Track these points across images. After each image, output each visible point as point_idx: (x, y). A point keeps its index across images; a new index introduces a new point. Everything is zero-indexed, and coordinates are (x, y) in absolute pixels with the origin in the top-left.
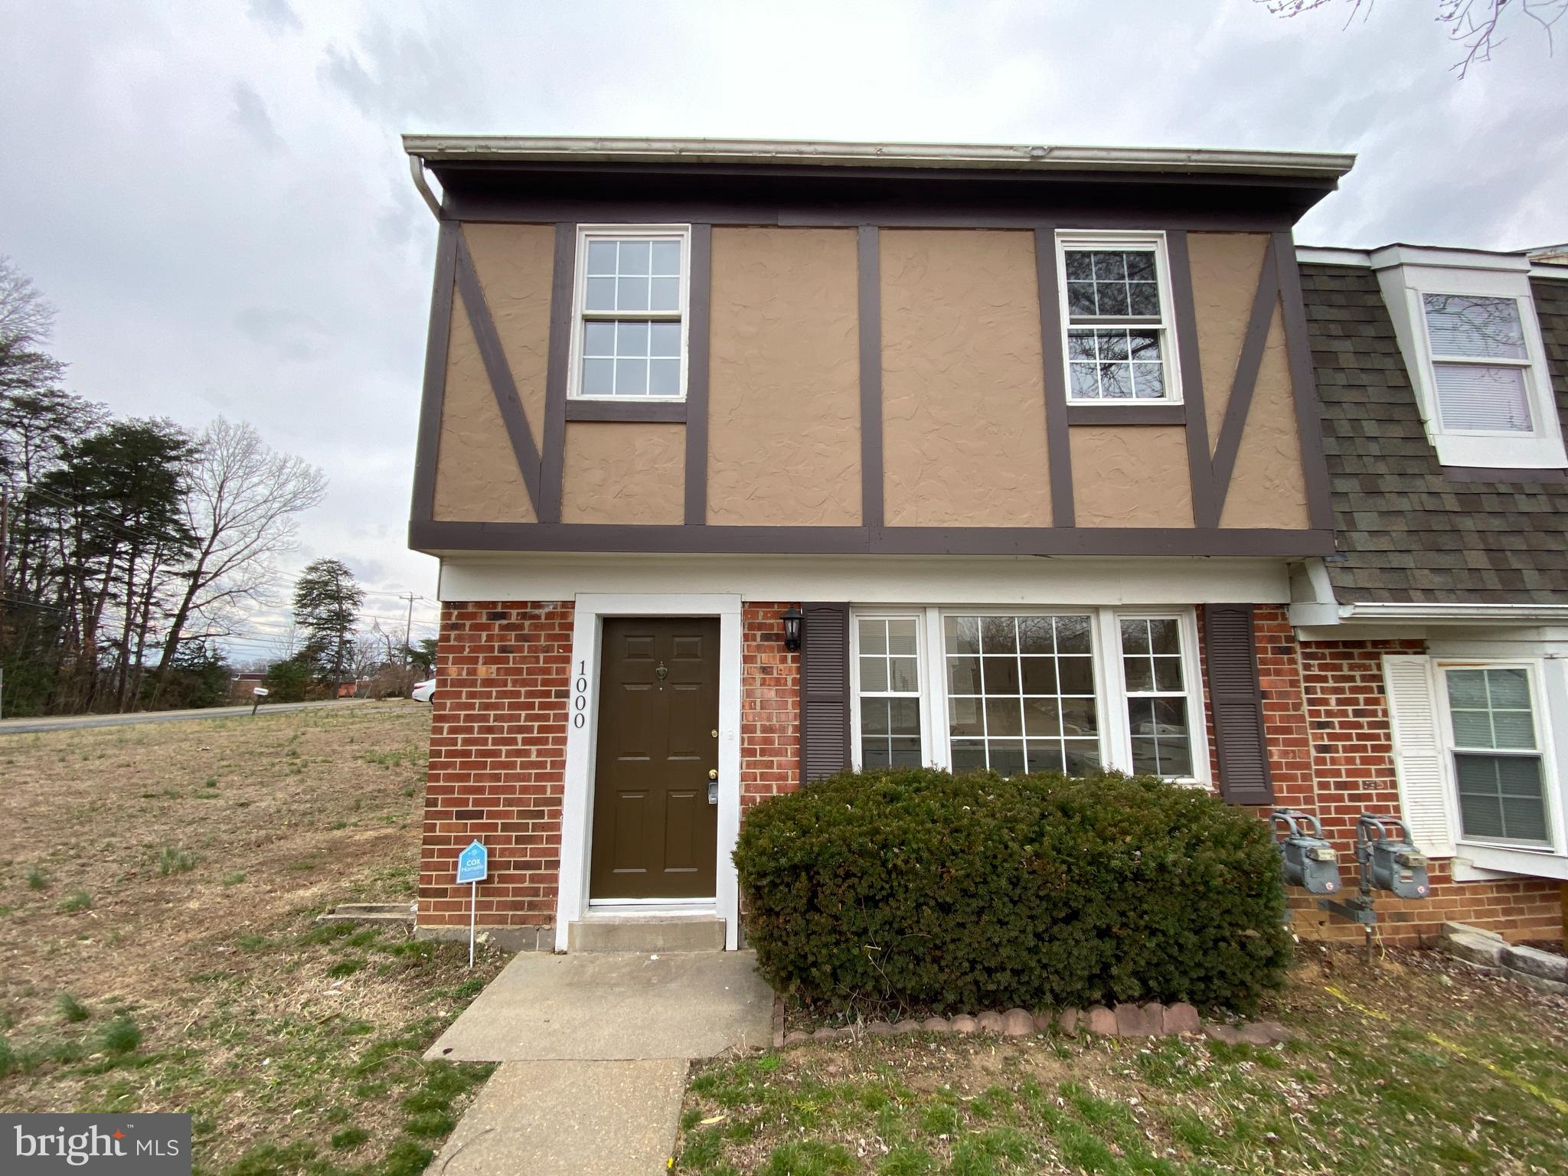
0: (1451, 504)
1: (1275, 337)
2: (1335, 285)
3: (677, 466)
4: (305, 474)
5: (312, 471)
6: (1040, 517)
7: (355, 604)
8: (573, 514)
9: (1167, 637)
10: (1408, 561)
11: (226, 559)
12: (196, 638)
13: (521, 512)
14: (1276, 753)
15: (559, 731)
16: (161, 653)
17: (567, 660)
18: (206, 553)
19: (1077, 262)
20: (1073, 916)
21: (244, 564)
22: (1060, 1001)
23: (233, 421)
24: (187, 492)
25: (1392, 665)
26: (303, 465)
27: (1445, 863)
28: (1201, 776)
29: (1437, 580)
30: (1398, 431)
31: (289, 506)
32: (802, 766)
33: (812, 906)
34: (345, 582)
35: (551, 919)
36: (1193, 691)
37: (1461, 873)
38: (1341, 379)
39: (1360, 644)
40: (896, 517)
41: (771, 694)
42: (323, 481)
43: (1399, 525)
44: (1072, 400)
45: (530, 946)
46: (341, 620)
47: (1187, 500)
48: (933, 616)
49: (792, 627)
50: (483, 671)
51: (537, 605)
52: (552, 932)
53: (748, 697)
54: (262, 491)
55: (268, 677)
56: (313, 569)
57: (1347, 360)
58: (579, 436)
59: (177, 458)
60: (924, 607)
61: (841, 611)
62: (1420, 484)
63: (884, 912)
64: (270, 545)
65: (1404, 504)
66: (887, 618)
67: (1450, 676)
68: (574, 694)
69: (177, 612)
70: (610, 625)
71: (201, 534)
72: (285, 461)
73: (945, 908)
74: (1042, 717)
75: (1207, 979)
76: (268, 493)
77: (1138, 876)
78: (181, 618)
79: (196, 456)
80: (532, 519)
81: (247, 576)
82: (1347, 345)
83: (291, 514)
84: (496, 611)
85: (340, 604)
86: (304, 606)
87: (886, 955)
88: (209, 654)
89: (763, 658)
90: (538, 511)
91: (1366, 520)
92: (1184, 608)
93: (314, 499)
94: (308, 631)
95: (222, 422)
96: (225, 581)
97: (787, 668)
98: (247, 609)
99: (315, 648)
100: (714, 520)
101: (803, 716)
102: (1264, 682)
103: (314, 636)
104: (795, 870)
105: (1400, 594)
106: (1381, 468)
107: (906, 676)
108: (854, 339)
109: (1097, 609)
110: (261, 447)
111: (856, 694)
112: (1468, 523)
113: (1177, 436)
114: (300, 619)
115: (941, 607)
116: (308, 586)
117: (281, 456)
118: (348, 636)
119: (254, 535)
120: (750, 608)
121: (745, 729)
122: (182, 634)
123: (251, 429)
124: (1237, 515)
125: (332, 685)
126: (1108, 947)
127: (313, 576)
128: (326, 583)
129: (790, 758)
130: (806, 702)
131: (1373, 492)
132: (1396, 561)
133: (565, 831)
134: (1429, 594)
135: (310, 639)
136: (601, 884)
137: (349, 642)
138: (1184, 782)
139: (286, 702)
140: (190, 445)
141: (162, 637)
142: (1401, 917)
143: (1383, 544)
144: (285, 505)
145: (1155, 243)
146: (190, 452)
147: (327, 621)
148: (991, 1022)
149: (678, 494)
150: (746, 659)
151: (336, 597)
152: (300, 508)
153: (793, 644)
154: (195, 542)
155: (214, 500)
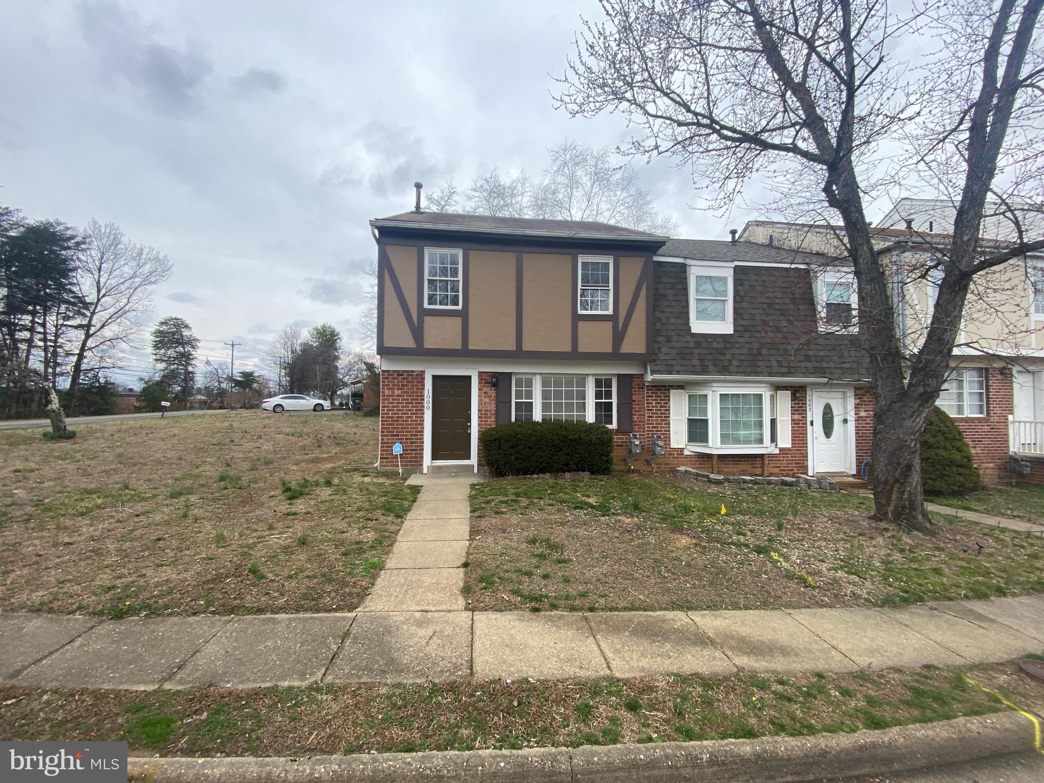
0: (692, 345)
1: (643, 293)
2: (673, 269)
3: (459, 330)
4: (157, 259)
5: (161, 256)
6: (568, 349)
7: (193, 347)
8: (428, 345)
9: (609, 384)
10: (674, 363)
11: (108, 317)
12: (92, 369)
13: (410, 343)
14: (635, 418)
15: (421, 411)
16: (70, 380)
17: (423, 389)
18: (93, 313)
19: (585, 265)
20: (561, 450)
21: (119, 320)
22: (558, 471)
23: (102, 223)
24: (75, 269)
25: (673, 393)
26: (154, 252)
27: (682, 450)
28: (614, 426)
29: (682, 368)
30: (681, 321)
31: (146, 281)
32: (496, 421)
33: (499, 448)
34: (186, 333)
35: (422, 465)
36: (614, 400)
37: (686, 453)
38: (667, 304)
39: (664, 386)
40: (526, 348)
41: (487, 400)
42: (170, 263)
43: (675, 351)
44: (580, 312)
45: (416, 473)
46: (186, 358)
47: (611, 344)
48: (538, 377)
49: (494, 380)
50: (396, 392)
51: (413, 371)
52: (422, 469)
53: (480, 402)
54: (127, 270)
55: (141, 396)
56: (162, 323)
57: (670, 297)
58: (428, 320)
59: (69, 248)
60: (535, 374)
61: (509, 375)
62: (684, 339)
63: (516, 449)
64: (134, 308)
65: (677, 345)
66: (524, 377)
67: (690, 396)
68: (426, 399)
69: (78, 352)
70: (435, 378)
71: (88, 300)
72: (142, 250)
73: (530, 448)
74: (569, 407)
75: (592, 465)
76: (132, 273)
77: (575, 440)
78: (81, 356)
79: (83, 246)
80: (415, 346)
81: (121, 328)
82: (670, 292)
83: (147, 287)
84: (400, 373)
85: (184, 348)
86: (159, 348)
87: (517, 459)
88: (102, 380)
89: (485, 389)
90: (417, 344)
91: (664, 350)
92: (614, 375)
93: (163, 276)
94: (162, 366)
95: (95, 223)
96: (107, 332)
97: (492, 392)
98: (123, 351)
99: (169, 377)
100: (471, 347)
101: (497, 407)
102: (634, 397)
103: (166, 369)
104: (495, 440)
105: (670, 373)
106: (673, 333)
107: (529, 395)
108: (515, 290)
109: (588, 375)
110: (125, 240)
111: (514, 401)
112: (696, 351)
113: (610, 324)
114: (158, 357)
115: (541, 374)
116: (159, 333)
117: (138, 246)
118: (190, 369)
119: (125, 300)
120: (481, 374)
121: (479, 411)
122: (83, 367)
123: (116, 226)
124: (626, 348)
125: (182, 401)
126: (569, 457)
127: (164, 328)
128: (173, 333)
129: (493, 419)
130: (498, 403)
131: (669, 341)
132: (670, 362)
133: (425, 440)
134: (678, 373)
135: (164, 370)
136: (435, 457)
137: (191, 373)
138: (610, 427)
139: (153, 412)
140: (79, 239)
141: (69, 368)
142: (667, 464)
143: (668, 357)
144: (144, 280)
145: (610, 260)
146: (78, 244)
147: (175, 358)
148: (541, 475)
149: (459, 339)
150: (480, 390)
151: (181, 342)
152: (154, 283)
153: (494, 385)
154: (86, 305)
155: (96, 277)
